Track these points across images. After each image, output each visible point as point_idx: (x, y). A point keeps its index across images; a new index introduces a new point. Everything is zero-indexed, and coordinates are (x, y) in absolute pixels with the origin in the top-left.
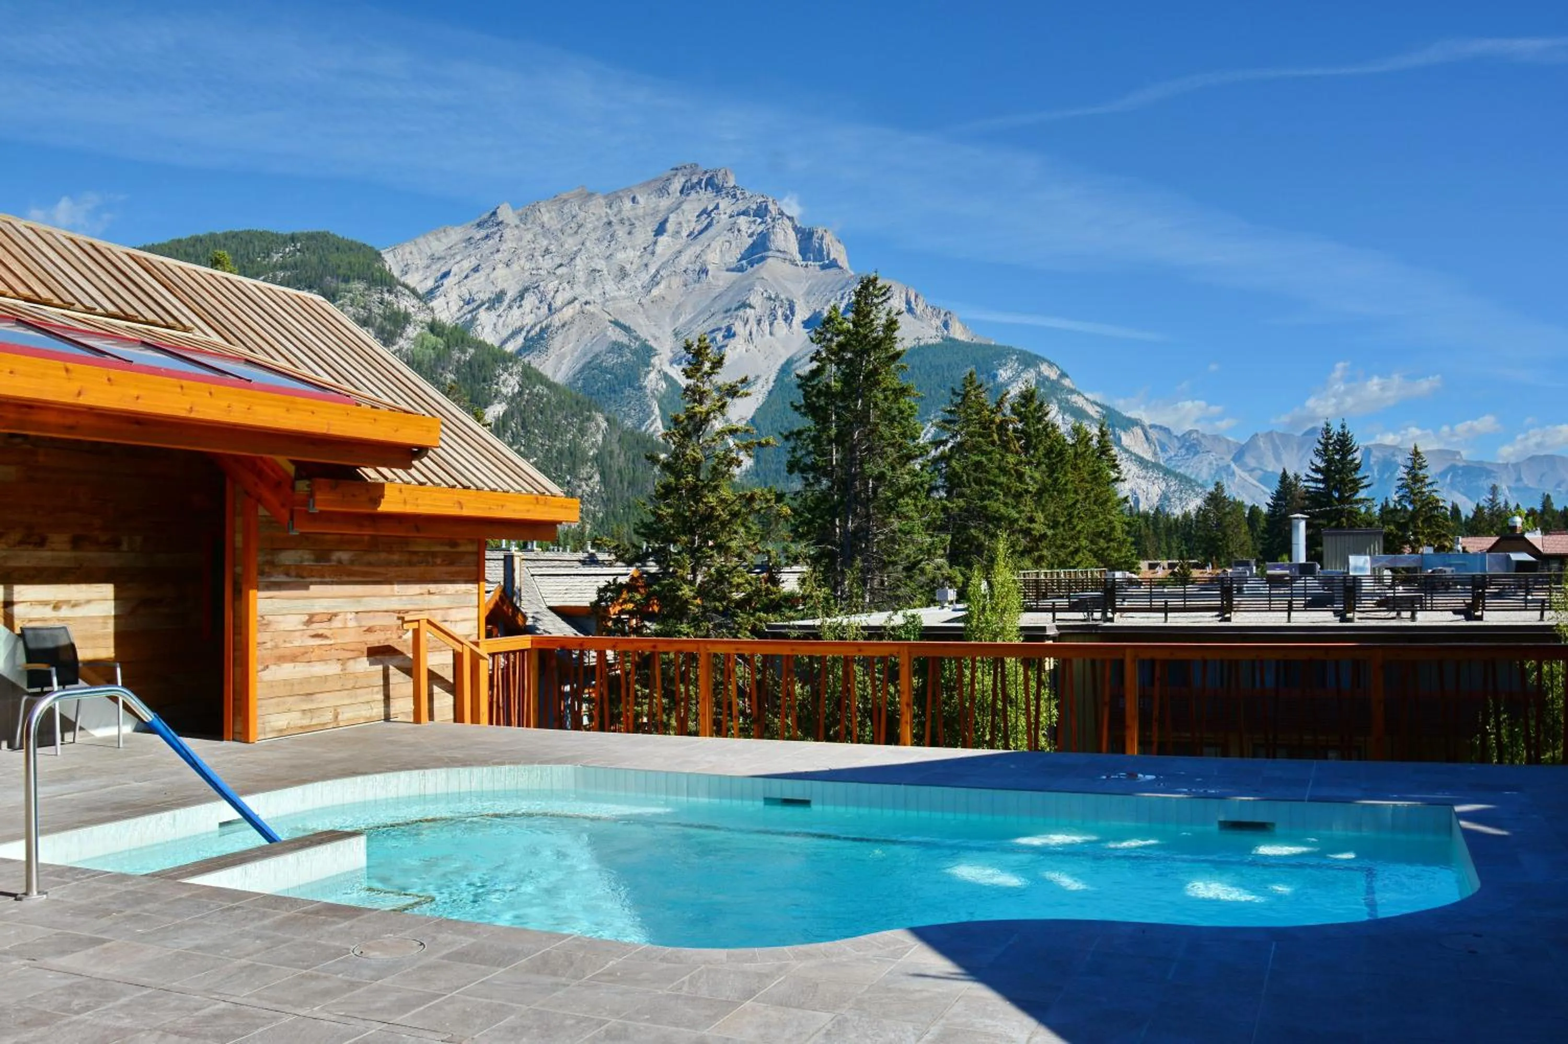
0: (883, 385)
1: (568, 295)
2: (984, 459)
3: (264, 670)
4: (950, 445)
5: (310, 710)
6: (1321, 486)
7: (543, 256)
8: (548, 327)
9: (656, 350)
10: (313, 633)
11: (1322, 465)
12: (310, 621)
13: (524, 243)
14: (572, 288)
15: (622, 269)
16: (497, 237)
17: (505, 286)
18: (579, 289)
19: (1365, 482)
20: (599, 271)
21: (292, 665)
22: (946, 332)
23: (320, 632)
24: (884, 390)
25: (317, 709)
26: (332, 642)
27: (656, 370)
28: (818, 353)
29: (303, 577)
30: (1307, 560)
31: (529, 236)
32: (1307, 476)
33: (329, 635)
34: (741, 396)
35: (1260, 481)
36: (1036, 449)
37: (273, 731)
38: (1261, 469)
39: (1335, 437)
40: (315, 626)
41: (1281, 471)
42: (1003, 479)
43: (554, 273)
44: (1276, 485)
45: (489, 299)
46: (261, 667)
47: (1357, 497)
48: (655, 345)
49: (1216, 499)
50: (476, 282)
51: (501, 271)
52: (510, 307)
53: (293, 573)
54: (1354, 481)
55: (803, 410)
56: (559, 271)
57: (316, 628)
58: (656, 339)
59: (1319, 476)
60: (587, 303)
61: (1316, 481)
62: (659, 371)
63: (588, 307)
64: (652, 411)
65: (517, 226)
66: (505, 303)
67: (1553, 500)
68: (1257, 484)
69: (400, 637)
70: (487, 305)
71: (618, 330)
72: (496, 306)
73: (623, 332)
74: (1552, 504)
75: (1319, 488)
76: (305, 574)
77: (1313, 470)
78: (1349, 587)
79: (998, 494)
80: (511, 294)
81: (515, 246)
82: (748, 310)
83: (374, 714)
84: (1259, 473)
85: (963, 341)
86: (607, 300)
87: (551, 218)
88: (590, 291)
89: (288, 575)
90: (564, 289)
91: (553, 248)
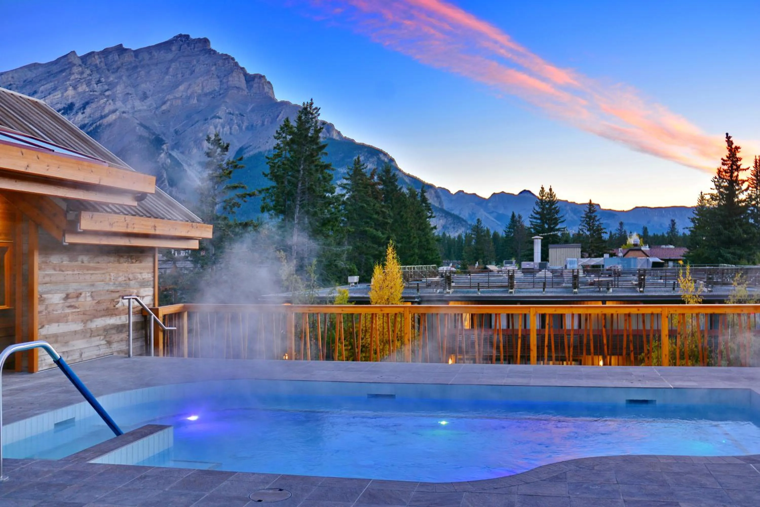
0: (316, 163)
1: (112, 107)
2: (365, 205)
3: (41, 328)
4: (346, 197)
5: (67, 352)
6: (539, 221)
7: (97, 84)
8: (100, 125)
9: (165, 141)
10: (68, 304)
11: (540, 210)
12: (67, 297)
13: (85, 75)
14: (114, 104)
15: (145, 93)
16: (68, 71)
17: (74, 100)
18: (119, 104)
19: (562, 219)
20: (131, 94)
21: (57, 324)
22: (328, 135)
23: (73, 304)
24: (316, 166)
25: (71, 351)
26: (79, 310)
27: (164, 152)
28: (278, 145)
29: (63, 271)
30: (542, 261)
31: (88, 72)
32: (532, 215)
33: (77, 306)
34: (239, 168)
35: (495, 218)
36: (391, 200)
37: (46, 365)
38: (497, 213)
39: (546, 195)
40: (70, 300)
41: (510, 215)
42: (375, 216)
43: (104, 95)
44: (508, 221)
45: (64, 107)
46: (40, 327)
47: (557, 227)
48: (164, 138)
49: (477, 229)
50: (56, 97)
51: (71, 92)
52: (77, 113)
53: (58, 269)
54: (556, 219)
55: (269, 176)
56: (107, 93)
57: (71, 301)
58: (164, 134)
59: (537, 216)
60: (124, 112)
61: (535, 218)
62: (166, 153)
63: (124, 115)
64: (163, 176)
65: (80, 65)
66: (74, 111)
67: (648, 230)
68: (494, 220)
69: (115, 306)
70: (63, 111)
71: (142, 128)
72: (69, 112)
73: (145, 130)
74: (648, 232)
75: (538, 223)
76: (63, 269)
77: (535, 213)
78: (575, 275)
79: (372, 224)
80: (77, 105)
81: (79, 77)
82: (217, 120)
83: (101, 353)
84: (495, 214)
85: (337, 140)
86: (136, 111)
87: (101, 62)
88: (126, 105)
89: (55, 269)
90: (110, 104)
91: (103, 80)
